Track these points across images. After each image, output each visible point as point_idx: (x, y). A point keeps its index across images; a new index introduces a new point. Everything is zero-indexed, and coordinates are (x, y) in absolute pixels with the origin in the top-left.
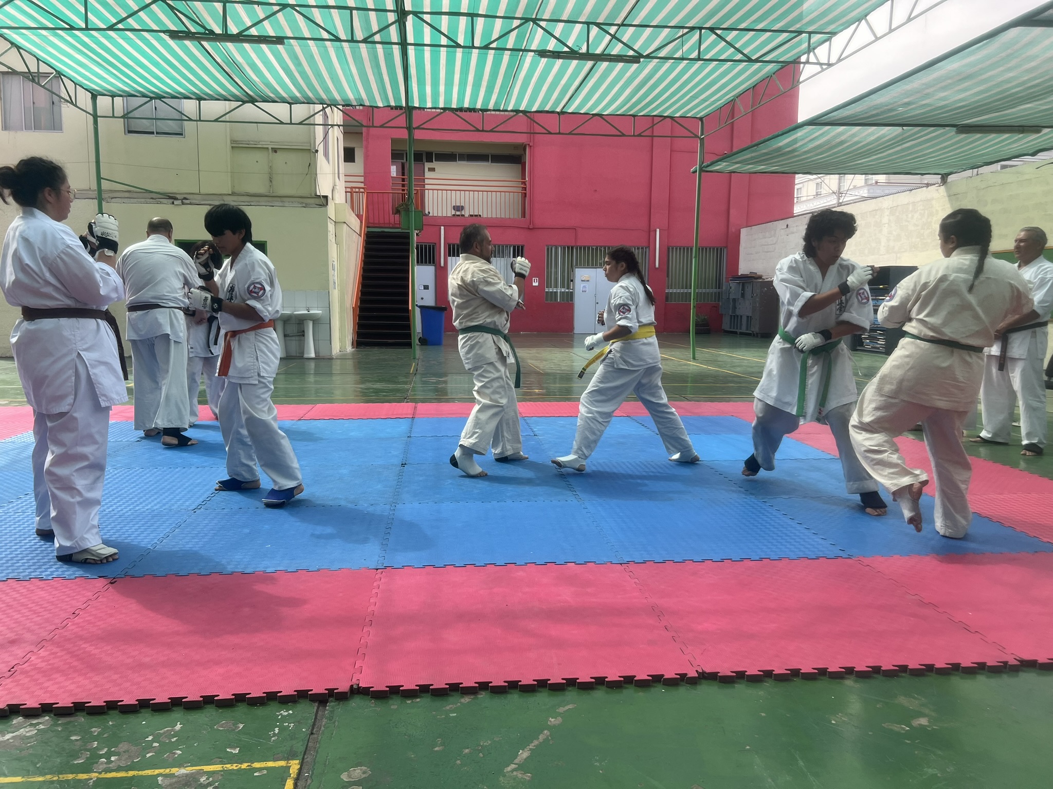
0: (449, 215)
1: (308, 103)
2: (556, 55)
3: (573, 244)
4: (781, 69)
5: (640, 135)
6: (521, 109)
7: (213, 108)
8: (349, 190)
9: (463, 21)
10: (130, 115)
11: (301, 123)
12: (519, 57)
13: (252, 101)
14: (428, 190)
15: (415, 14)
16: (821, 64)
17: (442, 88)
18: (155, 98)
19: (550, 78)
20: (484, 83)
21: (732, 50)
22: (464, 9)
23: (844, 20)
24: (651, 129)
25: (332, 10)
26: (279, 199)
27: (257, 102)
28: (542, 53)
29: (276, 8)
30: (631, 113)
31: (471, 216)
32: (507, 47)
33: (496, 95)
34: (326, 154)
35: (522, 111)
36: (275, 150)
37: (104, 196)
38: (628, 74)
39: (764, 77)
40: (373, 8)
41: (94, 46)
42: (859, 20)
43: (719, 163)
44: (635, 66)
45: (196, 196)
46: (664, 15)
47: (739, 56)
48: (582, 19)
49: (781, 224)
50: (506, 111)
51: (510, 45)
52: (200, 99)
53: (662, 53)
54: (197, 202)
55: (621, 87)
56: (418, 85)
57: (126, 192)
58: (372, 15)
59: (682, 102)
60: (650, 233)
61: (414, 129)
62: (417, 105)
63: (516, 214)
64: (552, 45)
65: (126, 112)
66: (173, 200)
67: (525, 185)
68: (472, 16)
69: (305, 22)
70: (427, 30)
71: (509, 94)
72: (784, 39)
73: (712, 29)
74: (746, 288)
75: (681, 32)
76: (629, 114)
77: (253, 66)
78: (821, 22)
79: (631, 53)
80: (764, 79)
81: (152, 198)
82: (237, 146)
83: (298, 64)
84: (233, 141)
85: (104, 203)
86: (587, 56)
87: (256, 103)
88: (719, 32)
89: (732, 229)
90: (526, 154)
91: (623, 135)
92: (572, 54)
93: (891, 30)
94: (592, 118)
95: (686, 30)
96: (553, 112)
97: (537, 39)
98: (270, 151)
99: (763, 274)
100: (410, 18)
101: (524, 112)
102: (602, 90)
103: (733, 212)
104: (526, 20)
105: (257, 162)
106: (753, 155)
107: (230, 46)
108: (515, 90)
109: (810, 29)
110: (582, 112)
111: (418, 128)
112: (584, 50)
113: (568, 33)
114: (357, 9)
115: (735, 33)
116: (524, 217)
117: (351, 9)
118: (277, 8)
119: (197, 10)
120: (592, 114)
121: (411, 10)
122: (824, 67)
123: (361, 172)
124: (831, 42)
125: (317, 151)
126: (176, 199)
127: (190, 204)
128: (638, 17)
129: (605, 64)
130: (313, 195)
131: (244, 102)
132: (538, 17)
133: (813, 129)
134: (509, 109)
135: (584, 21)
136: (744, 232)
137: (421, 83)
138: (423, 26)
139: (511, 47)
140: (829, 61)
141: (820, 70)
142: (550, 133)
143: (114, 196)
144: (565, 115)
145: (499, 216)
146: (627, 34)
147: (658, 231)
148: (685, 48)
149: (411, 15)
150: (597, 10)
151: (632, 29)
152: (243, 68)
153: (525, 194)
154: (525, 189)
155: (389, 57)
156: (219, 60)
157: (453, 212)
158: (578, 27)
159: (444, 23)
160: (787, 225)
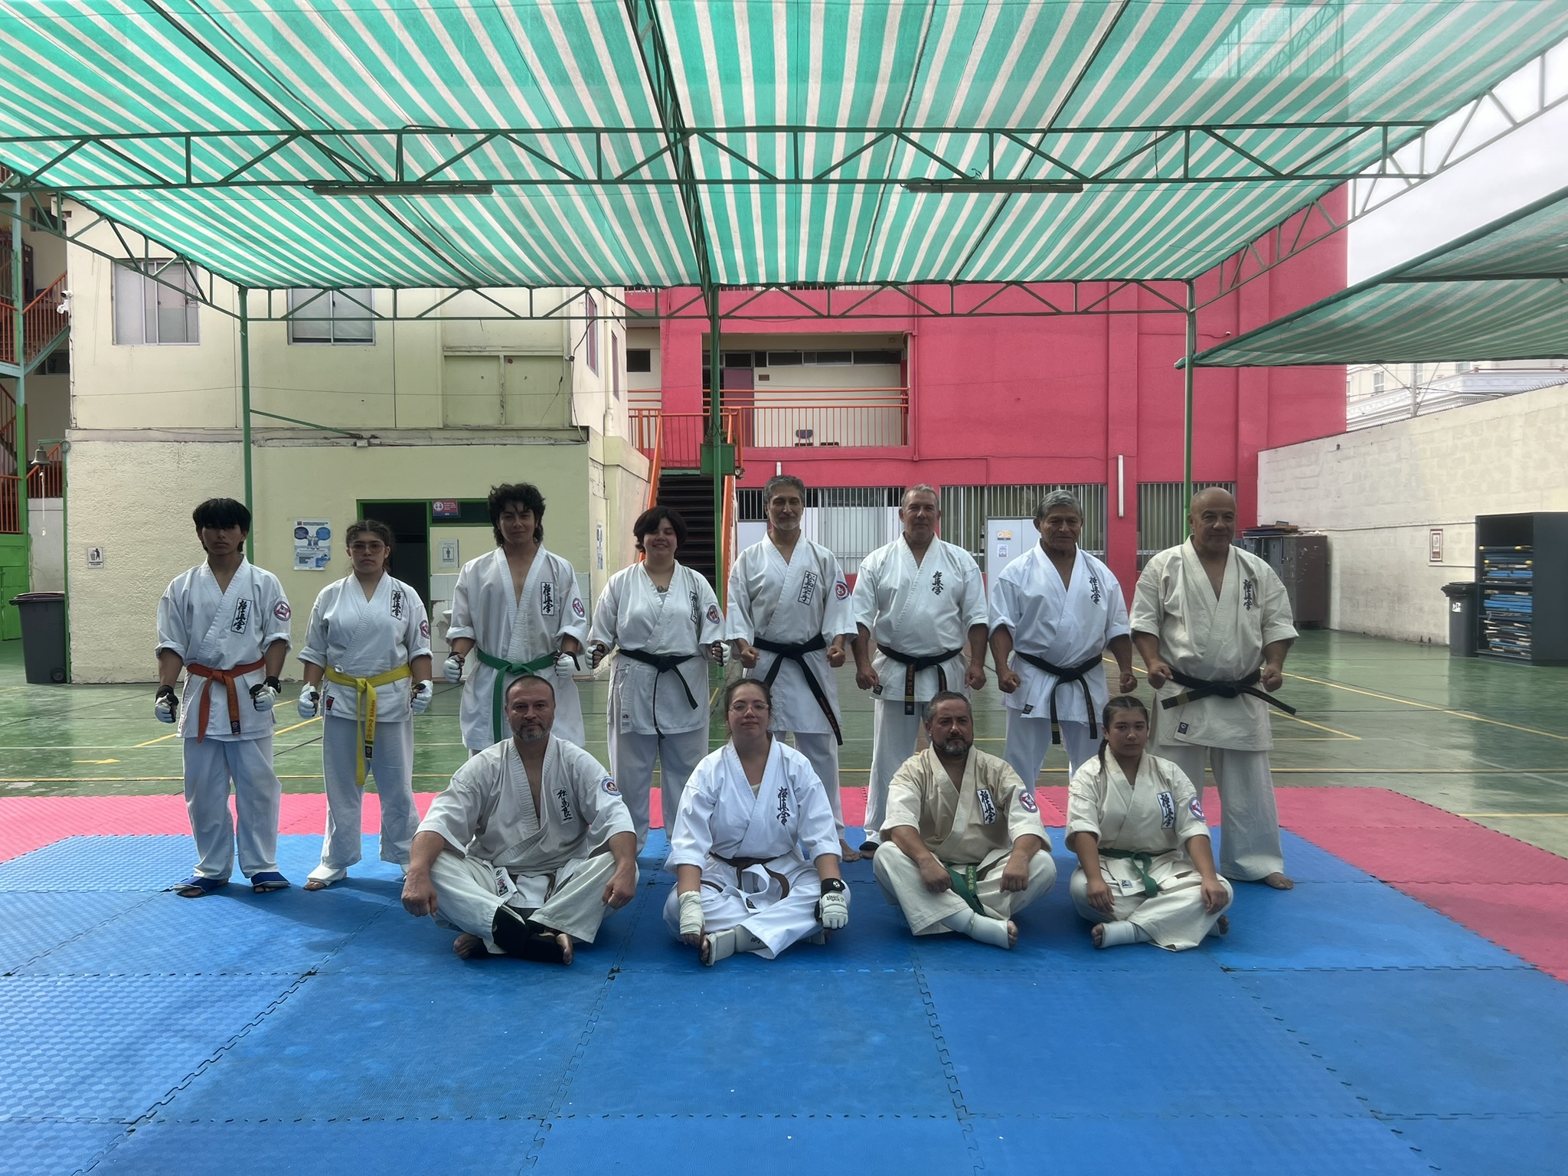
0: (789, 445)
1: (557, 286)
2: (938, 186)
3: (983, 483)
4: (1330, 190)
5: (1086, 312)
6: (889, 280)
7: (414, 300)
8: (632, 413)
9: (782, 140)
10: (297, 315)
11: (546, 317)
12: (880, 195)
13: (474, 286)
14: (758, 408)
15: (702, 132)
16: (1407, 177)
17: (760, 253)
18: (332, 289)
19: (933, 229)
20: (826, 242)
21: (1246, 161)
22: (781, 121)
23: (1448, 98)
24: (1105, 300)
25: (569, 135)
26: (514, 433)
27: (480, 286)
28: (914, 185)
29: (480, 137)
30: (1070, 277)
31: (822, 444)
32: (859, 178)
33: (847, 259)
34: (592, 363)
35: (890, 283)
36: (509, 359)
37: (254, 436)
38: (1063, 214)
39: (1298, 207)
40: (634, 127)
41: (220, 212)
42: (1478, 96)
43: (1224, 351)
44: (1076, 197)
45: (389, 433)
46: (1121, 110)
47: (1259, 171)
48: (981, 124)
49: (1329, 444)
50: (866, 283)
51: (863, 174)
52: (395, 287)
53: (1124, 173)
54: (392, 442)
55: (1051, 237)
56: (722, 249)
57: (288, 429)
58: (633, 137)
59: (1156, 255)
60: (1108, 462)
61: (720, 318)
62: (724, 281)
63: (895, 441)
64: (932, 171)
65: (290, 310)
66: (355, 440)
67: (907, 395)
68: (795, 130)
69: (530, 157)
70: (724, 159)
71: (868, 256)
72: (1336, 139)
73: (1208, 129)
74: (1272, 546)
75: (1153, 136)
76: (1066, 278)
77: (463, 231)
78: (1408, 104)
79: (1068, 176)
80: (1299, 210)
81: (326, 438)
82: (453, 355)
83: (530, 225)
84: (446, 348)
85: (253, 448)
86: (992, 185)
87: (478, 290)
88: (1220, 132)
89: (1244, 454)
90: (906, 347)
91: (1058, 312)
92: (966, 184)
93: (1544, 109)
94: (1005, 287)
95: (1161, 133)
96: (941, 282)
97: (907, 162)
98: (502, 360)
99: (1300, 525)
100: (694, 141)
101: (895, 284)
102: (1020, 243)
103: (1244, 426)
104: (884, 132)
105: (482, 377)
106: (1283, 336)
107: (420, 200)
108: (877, 249)
109: (1384, 119)
110: (989, 278)
111: (727, 316)
112: (985, 176)
113: (957, 149)
114: (607, 130)
115: (1249, 132)
116: (906, 444)
117: (598, 131)
118: (483, 136)
119: (361, 147)
120: (1007, 282)
121: (694, 126)
122: (1414, 181)
123: (658, 386)
124: (1424, 138)
125: (572, 359)
126: (360, 438)
127: (381, 445)
128: (1077, 115)
129: (1025, 197)
130: (567, 426)
131: (461, 288)
132: (904, 126)
133: (1396, 288)
134: (870, 281)
135: (983, 127)
136: (1264, 457)
137: (727, 245)
138: (717, 153)
139: (865, 177)
140: (1422, 170)
141: (1406, 186)
142: (937, 315)
143: (270, 435)
144: (962, 286)
145: (865, 444)
146: (1059, 146)
147: (1121, 458)
148: (1162, 163)
149: (696, 135)
150: (1006, 106)
151: (1066, 137)
152: (447, 233)
153: (907, 408)
154: (906, 401)
155: (668, 204)
156: (411, 226)
157: (796, 440)
158: (974, 139)
159: (751, 145)
160: (1338, 446)
